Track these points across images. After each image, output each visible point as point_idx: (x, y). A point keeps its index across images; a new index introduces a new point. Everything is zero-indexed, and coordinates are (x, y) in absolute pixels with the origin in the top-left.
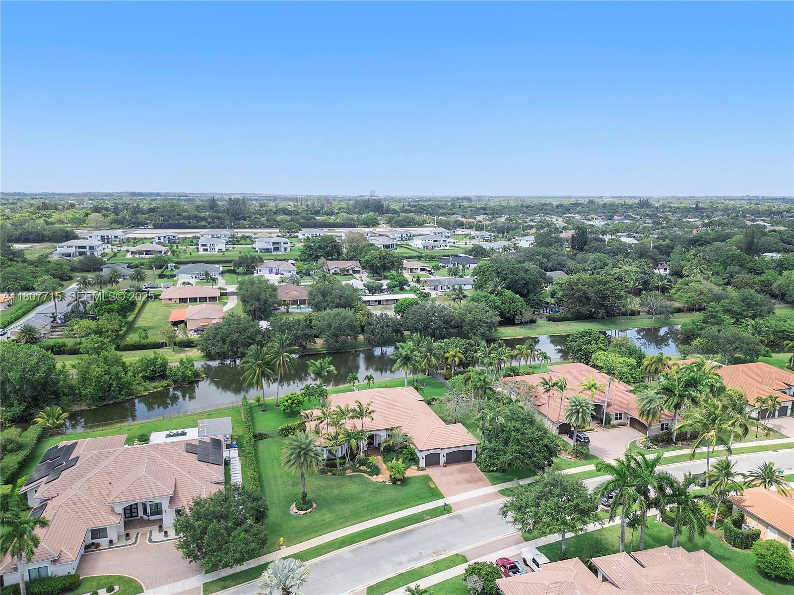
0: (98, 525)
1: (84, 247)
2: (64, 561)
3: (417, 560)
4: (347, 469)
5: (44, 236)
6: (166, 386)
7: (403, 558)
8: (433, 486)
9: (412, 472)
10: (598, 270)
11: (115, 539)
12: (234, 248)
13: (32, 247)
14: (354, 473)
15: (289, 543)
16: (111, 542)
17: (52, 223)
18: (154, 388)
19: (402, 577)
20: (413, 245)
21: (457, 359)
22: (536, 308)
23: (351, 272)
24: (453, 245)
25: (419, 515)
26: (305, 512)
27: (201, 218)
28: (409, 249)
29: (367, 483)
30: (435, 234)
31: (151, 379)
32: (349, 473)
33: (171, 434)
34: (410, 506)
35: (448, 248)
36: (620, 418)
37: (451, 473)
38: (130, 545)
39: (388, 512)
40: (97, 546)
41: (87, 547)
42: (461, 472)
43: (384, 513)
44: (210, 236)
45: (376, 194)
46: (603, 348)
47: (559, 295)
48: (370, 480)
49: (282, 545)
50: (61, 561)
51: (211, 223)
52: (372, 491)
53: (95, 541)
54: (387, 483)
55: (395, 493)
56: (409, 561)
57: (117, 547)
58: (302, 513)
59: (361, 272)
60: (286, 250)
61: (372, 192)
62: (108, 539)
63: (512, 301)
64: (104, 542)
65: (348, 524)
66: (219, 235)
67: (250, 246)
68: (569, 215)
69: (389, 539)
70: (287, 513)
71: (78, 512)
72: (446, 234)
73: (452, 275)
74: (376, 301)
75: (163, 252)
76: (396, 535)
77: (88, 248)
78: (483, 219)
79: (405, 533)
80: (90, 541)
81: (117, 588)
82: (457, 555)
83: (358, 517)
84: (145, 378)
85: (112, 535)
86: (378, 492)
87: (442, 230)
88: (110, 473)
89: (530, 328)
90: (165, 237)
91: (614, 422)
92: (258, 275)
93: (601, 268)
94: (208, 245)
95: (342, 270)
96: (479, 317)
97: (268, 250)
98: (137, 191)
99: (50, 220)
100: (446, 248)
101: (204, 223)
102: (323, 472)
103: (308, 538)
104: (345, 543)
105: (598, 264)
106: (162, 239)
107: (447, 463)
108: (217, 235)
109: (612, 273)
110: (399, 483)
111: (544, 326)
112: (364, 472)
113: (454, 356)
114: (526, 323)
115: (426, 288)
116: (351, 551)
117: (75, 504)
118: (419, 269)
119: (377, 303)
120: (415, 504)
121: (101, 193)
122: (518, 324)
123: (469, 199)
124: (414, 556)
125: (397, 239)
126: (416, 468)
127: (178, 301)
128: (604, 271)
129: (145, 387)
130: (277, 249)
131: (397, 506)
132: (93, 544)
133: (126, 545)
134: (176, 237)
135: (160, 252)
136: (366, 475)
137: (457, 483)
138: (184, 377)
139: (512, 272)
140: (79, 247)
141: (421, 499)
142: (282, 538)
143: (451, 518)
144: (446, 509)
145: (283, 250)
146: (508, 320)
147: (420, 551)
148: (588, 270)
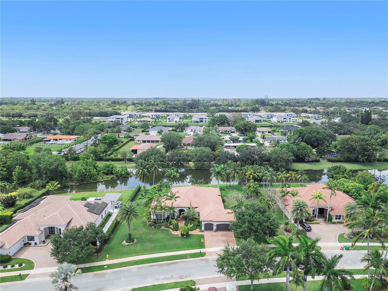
0: (31, 234)
1: (119, 119)
2: (5, 248)
3: (167, 279)
4: (163, 225)
5: (107, 114)
6: (112, 178)
7: (161, 277)
8: (202, 241)
9: (196, 232)
10: (373, 135)
11: (38, 243)
12: (183, 121)
13: (101, 118)
14: (165, 228)
15: (111, 258)
16: (36, 243)
17: (115, 110)
18: (107, 178)
19: (153, 287)
20: (272, 121)
21: (251, 176)
22: (322, 154)
23: (230, 132)
24: (296, 121)
25: (185, 255)
26: (129, 244)
27: (176, 108)
28: (269, 122)
29: (169, 234)
30: (288, 115)
31: (107, 174)
32: (163, 228)
33: (97, 199)
34: (183, 249)
35: (291, 122)
36: (340, 219)
37: (217, 236)
38: (43, 246)
39: (170, 251)
40: (30, 244)
41: (25, 244)
42: (223, 236)
43: (168, 251)
44: (175, 115)
45: (268, 97)
46: (347, 177)
47: (338, 148)
48: (171, 233)
49: (107, 259)
50: (3, 248)
51: (180, 110)
52: (169, 239)
53: (30, 242)
54: (179, 236)
55: (179, 242)
56: (163, 279)
57: (38, 246)
58: (127, 244)
59: (235, 132)
60: (205, 122)
61: (266, 96)
62: (34, 242)
63: (304, 148)
64: (33, 243)
65: (145, 254)
66: (179, 115)
67: (191, 120)
68: (376, 107)
69: (162, 265)
70: (120, 243)
71: (24, 227)
72: (294, 115)
73: (283, 135)
74: (233, 146)
75: (151, 122)
76: (166, 264)
77: (120, 119)
78: (320, 108)
79: (171, 263)
80: (27, 241)
81: (24, 265)
82: (191, 281)
83: (152, 251)
84: (104, 173)
85: (37, 240)
86: (171, 239)
87: (292, 113)
88: (46, 211)
89: (314, 165)
90: (155, 115)
91: (334, 220)
92: (185, 132)
93: (375, 134)
94: (171, 119)
95: (226, 131)
96: (280, 156)
97: (197, 122)
98: (158, 97)
99: (115, 108)
100: (290, 122)
101: (176, 110)
102: (150, 226)
103: (121, 257)
104: (137, 263)
105: (373, 131)
106: (154, 116)
107: (217, 230)
108: (177, 115)
109: (381, 137)
110: (185, 236)
111: (323, 164)
112: (171, 228)
113: (251, 174)
114: (312, 161)
115: (265, 141)
116: (138, 268)
117: (25, 223)
118: (267, 132)
119: (234, 147)
120: (186, 249)
121: (143, 98)
122: (306, 162)
123: (318, 99)
124: (167, 277)
125: (266, 118)
126: (199, 230)
127: (142, 142)
128: (377, 136)
129: (102, 177)
130: (202, 121)
131: (177, 248)
132: (28, 243)
133: (42, 246)
134: (160, 116)
135: (149, 121)
136: (171, 230)
137: (217, 242)
138: (121, 175)
139: (310, 133)
140: (117, 118)
141: (191, 247)
142: (108, 255)
143: (202, 260)
144: (202, 255)
145: (204, 122)
146: (301, 159)
147: (172, 275)
148: (366, 135)
